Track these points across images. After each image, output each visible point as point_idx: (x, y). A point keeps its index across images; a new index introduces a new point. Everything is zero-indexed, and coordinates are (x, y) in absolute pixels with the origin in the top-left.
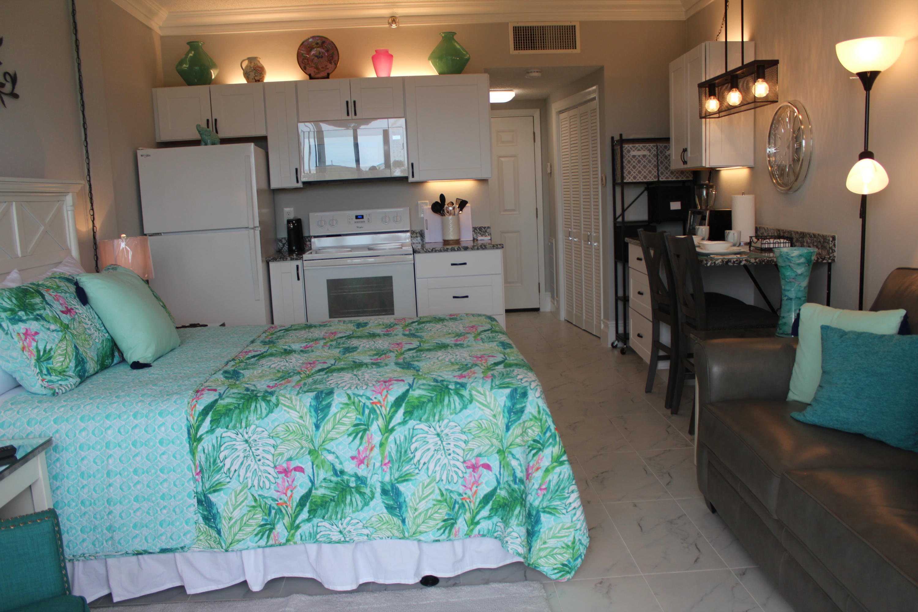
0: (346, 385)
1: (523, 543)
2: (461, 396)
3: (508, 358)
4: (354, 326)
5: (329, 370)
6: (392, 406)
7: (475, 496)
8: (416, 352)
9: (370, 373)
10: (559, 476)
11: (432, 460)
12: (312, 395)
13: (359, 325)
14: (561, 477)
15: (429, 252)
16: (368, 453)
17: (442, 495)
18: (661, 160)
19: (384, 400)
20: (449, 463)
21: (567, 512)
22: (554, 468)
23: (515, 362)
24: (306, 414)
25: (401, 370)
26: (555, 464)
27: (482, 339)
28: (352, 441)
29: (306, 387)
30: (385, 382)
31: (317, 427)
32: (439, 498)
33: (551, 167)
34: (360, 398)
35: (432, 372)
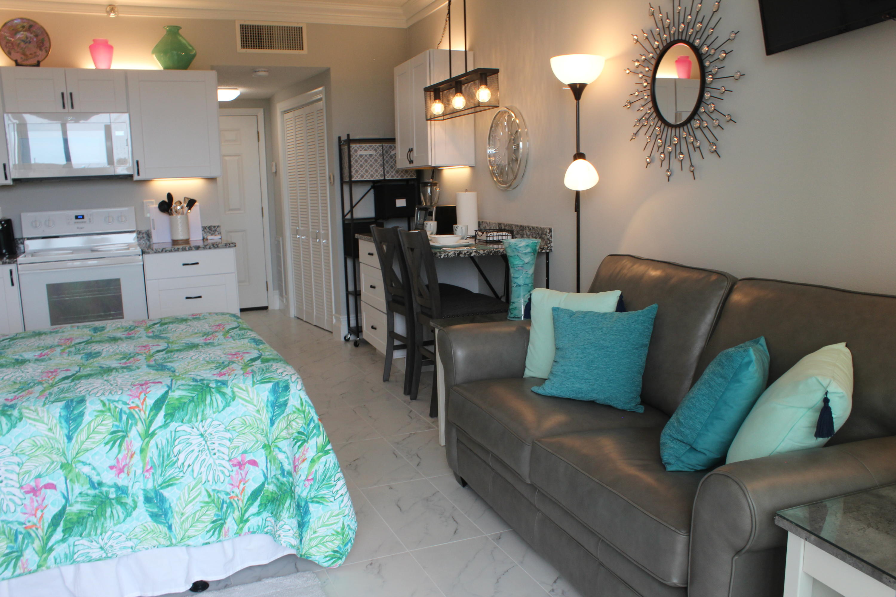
0: (98, 392)
1: (296, 535)
2: (223, 394)
3: (263, 354)
4: (90, 330)
5: (75, 378)
6: (151, 410)
7: (243, 494)
8: (166, 354)
9: (122, 377)
10: (325, 465)
11: (197, 461)
12: (61, 404)
13: (96, 330)
14: (327, 466)
15: (159, 252)
16: (128, 460)
17: (210, 496)
18: (387, 159)
19: (142, 404)
20: (214, 462)
21: (335, 500)
22: (319, 458)
23: (271, 357)
24: (56, 425)
25: (156, 372)
26: (320, 454)
27: (231, 337)
28: (110, 450)
29: (53, 396)
30: (142, 385)
31: (69, 438)
32: (207, 499)
33: (276, 166)
34: (116, 404)
35: (189, 371)
